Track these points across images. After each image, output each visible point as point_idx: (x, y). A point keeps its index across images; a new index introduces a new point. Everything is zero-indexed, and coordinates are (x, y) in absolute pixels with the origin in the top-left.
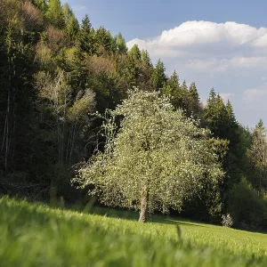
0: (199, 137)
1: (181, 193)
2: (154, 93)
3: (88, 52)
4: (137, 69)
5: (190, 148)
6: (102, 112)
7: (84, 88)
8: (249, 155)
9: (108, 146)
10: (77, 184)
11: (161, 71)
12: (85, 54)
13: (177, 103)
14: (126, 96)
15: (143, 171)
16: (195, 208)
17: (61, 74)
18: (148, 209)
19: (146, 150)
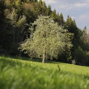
0: (63, 32)
1: (57, 53)
2: (48, 17)
3: (23, 2)
4: (41, 8)
5: (60, 37)
6: (29, 24)
7: (22, 15)
8: (81, 39)
9: (31, 36)
10: (20, 50)
11: (50, 9)
12: (22, 2)
13: (56, 20)
14: (37, 18)
15: (44, 45)
16: (62, 58)
17: (14, 10)
18: (45, 58)
19: (45, 37)
